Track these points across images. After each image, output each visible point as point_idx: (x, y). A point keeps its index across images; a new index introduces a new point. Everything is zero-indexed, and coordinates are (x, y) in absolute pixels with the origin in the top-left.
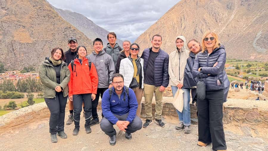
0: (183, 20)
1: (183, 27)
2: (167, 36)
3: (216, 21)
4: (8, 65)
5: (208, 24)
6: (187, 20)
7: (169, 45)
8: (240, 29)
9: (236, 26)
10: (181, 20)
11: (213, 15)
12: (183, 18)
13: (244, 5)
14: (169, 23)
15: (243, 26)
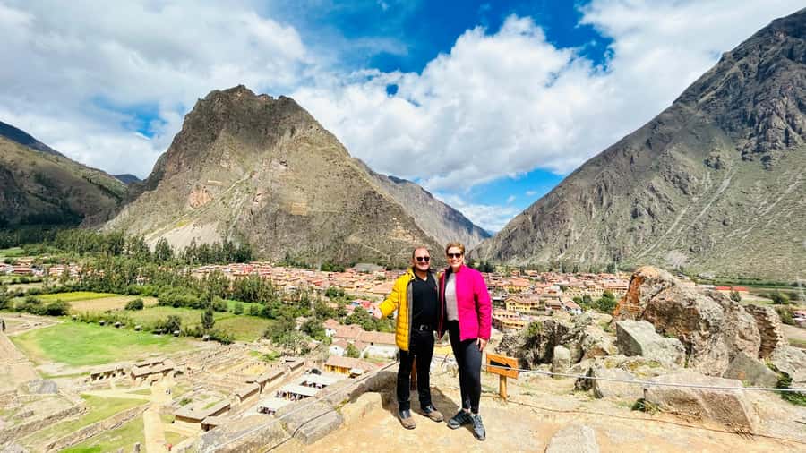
0: (604, 190)
1: (605, 204)
2: (572, 219)
3: (685, 193)
4: (261, 251)
5: (665, 199)
6: (612, 190)
7: (577, 238)
8: (753, 208)
9: (741, 202)
10: (600, 190)
11: (673, 180)
12: (603, 187)
13: (751, 160)
14: (574, 196)
15: (762, 204)
